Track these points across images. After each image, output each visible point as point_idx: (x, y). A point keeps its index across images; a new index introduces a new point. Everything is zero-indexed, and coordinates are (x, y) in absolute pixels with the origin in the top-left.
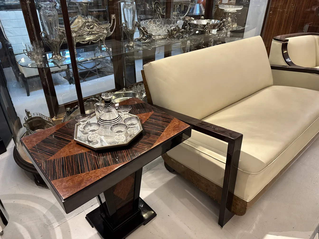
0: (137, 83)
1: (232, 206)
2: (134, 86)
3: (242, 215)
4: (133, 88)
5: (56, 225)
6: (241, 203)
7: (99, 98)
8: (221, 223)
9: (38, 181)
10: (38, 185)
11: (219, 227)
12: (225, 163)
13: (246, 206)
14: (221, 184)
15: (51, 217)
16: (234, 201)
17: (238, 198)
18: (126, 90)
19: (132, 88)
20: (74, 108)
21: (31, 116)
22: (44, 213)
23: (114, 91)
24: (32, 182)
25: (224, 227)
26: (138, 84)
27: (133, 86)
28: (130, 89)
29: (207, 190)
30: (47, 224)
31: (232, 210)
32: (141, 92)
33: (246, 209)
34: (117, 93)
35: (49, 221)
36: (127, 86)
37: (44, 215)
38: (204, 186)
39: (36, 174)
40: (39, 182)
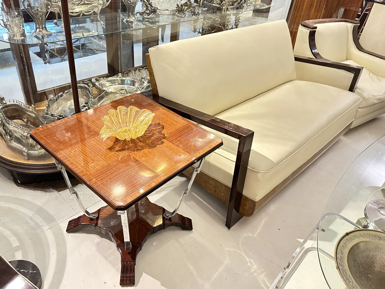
0: (135, 67)
1: (241, 206)
2: (132, 71)
3: (250, 216)
4: (131, 74)
5: (46, 228)
6: (250, 203)
7: (89, 85)
8: (229, 225)
9: (19, 181)
10: (18, 186)
11: (226, 228)
12: (235, 161)
13: (254, 206)
14: (230, 185)
15: (39, 220)
16: (242, 201)
17: (247, 198)
18: (122, 76)
19: (129, 74)
20: (58, 95)
21: (6, 103)
22: (31, 215)
23: (107, 76)
24: (10, 182)
25: (231, 229)
26: (136, 69)
27: (130, 71)
28: (126, 75)
29: (215, 191)
30: (35, 227)
31: (240, 211)
32: (142, 79)
33: (254, 209)
34: (111, 79)
35: (37, 224)
36: (123, 71)
37: (31, 218)
38: (212, 188)
39: (16, 173)
40: (20, 183)
